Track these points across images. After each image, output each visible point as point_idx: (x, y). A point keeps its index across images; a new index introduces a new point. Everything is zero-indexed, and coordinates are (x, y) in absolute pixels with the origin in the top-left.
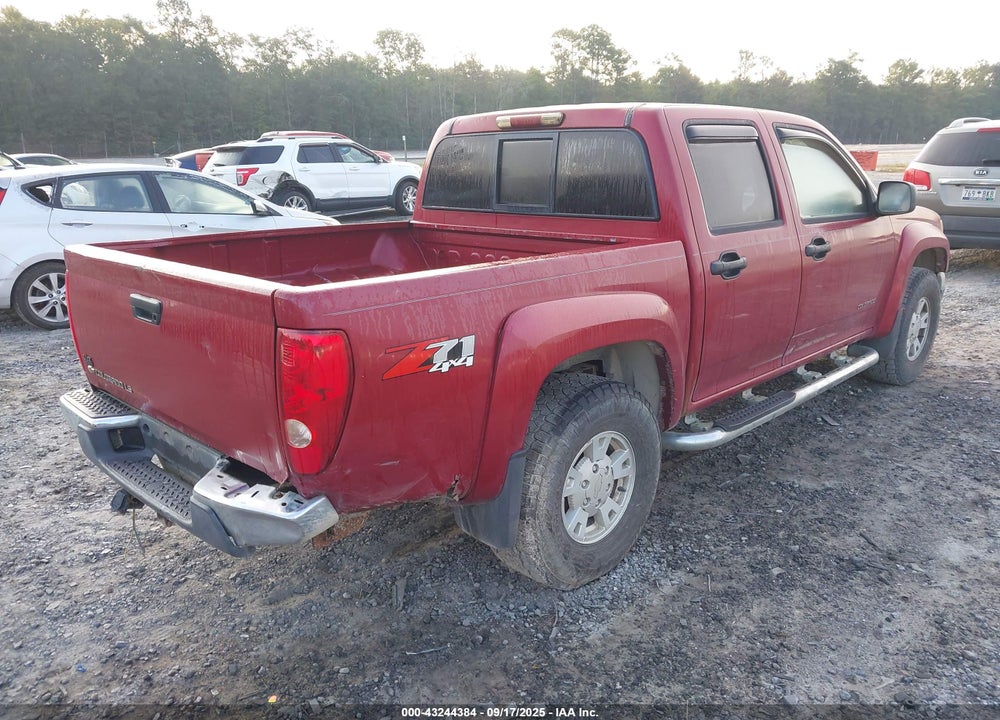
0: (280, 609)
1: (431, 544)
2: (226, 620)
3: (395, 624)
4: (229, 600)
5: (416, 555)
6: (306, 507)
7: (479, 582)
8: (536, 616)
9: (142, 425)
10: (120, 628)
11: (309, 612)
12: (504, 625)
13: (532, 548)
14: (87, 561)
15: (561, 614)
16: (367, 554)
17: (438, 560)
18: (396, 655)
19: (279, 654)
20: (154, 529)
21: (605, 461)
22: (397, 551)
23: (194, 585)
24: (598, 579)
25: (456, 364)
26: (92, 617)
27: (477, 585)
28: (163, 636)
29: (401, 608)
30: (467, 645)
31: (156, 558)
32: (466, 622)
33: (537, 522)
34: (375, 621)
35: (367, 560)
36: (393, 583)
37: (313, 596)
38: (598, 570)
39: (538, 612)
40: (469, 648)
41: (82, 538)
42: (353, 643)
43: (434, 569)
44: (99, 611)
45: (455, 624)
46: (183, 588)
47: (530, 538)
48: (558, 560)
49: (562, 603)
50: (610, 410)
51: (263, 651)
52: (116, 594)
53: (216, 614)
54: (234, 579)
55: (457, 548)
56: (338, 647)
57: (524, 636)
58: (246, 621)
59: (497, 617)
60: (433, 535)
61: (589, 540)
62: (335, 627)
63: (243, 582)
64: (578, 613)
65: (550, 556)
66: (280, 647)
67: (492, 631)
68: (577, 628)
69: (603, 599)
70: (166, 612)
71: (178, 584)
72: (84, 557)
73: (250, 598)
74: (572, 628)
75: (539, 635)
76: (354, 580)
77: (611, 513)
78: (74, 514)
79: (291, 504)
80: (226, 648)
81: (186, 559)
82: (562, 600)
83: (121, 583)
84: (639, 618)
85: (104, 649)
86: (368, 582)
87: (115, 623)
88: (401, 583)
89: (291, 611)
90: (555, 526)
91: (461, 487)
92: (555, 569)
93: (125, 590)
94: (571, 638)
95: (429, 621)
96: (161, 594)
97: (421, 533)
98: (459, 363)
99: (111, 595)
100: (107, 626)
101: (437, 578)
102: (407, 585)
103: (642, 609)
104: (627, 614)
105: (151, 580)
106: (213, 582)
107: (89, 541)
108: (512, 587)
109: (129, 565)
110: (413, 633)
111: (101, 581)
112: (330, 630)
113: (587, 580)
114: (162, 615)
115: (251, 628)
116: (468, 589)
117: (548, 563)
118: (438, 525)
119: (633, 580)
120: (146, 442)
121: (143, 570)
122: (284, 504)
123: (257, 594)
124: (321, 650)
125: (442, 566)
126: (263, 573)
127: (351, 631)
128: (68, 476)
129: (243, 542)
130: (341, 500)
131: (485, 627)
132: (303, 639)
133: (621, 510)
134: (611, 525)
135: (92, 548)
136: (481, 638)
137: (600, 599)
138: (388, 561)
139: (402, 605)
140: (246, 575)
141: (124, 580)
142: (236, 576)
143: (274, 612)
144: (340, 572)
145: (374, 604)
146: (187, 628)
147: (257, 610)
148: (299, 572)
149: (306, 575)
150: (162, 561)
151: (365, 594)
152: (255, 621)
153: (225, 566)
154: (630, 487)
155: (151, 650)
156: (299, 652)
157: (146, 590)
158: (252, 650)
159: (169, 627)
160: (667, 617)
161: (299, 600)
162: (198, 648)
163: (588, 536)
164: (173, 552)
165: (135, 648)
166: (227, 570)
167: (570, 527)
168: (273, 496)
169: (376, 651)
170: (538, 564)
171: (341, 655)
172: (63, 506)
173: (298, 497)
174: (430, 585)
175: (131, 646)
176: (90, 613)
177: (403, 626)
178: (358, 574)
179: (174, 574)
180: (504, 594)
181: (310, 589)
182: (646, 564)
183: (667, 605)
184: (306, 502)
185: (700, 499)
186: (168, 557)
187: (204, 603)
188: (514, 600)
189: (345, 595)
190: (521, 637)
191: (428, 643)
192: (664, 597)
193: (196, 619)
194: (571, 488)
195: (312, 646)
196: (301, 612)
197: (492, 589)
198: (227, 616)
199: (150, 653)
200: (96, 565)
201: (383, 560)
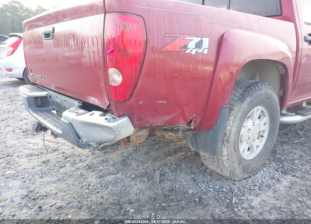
0: (103, 180)
1: (169, 158)
2: (80, 183)
3: (156, 190)
4: (82, 175)
5: (163, 162)
6: (118, 121)
7: (194, 175)
8: (223, 191)
9: (49, 96)
10: (33, 183)
11: (116, 182)
12: (209, 194)
13: (226, 158)
14: (27, 156)
15: (236, 191)
16: (142, 160)
17: (173, 164)
18: (157, 205)
19: (101, 200)
20: (56, 146)
21: (257, 121)
22: (155, 159)
23: (68, 168)
24: (250, 177)
25: (199, 51)
26: (23, 178)
27: (193, 176)
28: (51, 188)
29: (158, 183)
30: (192, 203)
31: (55, 157)
32: (190, 192)
33: (229, 145)
34: (146, 188)
35: (142, 162)
36: (154, 172)
37: (119, 175)
38: (252, 172)
39: (224, 189)
40: (193, 204)
41: (28, 148)
42: (136, 198)
43: (172, 168)
44: (26, 176)
45: (184, 193)
46: (63, 169)
47: (225, 153)
48: (236, 165)
49: (234, 186)
50: (264, 95)
51: (94, 199)
52: (36, 169)
53: (75, 181)
54: (85, 167)
55: (181, 160)
56: (129, 199)
57: (220, 200)
58: (88, 184)
59: (205, 190)
60: (170, 154)
61: (248, 158)
62: (128, 190)
63: (89, 168)
64: (244, 191)
65: (233, 162)
66: (102, 197)
67: (203, 197)
68: (246, 198)
69: (255, 186)
70: (55, 178)
71: (61, 167)
72: (26, 155)
73: (91, 175)
74: (242, 198)
75: (227, 200)
76: (137, 170)
77: (257, 146)
78: (27, 140)
79: (110, 119)
80: (77, 196)
81: (66, 158)
82: (235, 185)
83: (38, 165)
84: (276, 196)
85: (24, 192)
86: (143, 171)
87: (31, 181)
88: (158, 172)
89: (108, 181)
90: (236, 149)
91: (195, 122)
92: (234, 169)
93: (40, 168)
94: (243, 203)
95: (172, 190)
96: (54, 171)
97: (165, 153)
98: (200, 51)
99: (33, 170)
100: (28, 182)
101: (174, 171)
102: (161, 174)
103: (276, 191)
104: (269, 194)
105: (50, 165)
106: (76, 167)
107: (30, 149)
108: (210, 178)
109: (44, 159)
110: (165, 196)
111: (31, 164)
112: (125, 191)
113: (246, 176)
114: (52, 179)
115: (90, 188)
116: (188, 177)
117: (232, 166)
118: (172, 151)
119: (267, 178)
120: (50, 103)
121: (48, 161)
122: (106, 119)
123: (94, 173)
124: (121, 200)
125: (176, 167)
126: (98, 165)
127: (135, 192)
128: (29, 127)
129: (84, 140)
130: (136, 119)
131: (200, 195)
132: (113, 195)
133: (261, 145)
134: (257, 151)
135: (31, 152)
136: (198, 200)
137: (253, 185)
138: (151, 164)
139: (159, 182)
140: (90, 166)
141: (40, 164)
142: (86, 166)
143: (101, 181)
144: (131, 167)
145: (146, 181)
146: (62, 185)
147: (93, 180)
148: (113, 165)
149: (116, 167)
150: (57, 158)
151: (142, 176)
152: (92, 185)
153: (82, 161)
154: (266, 135)
155: (44, 194)
156: (111, 200)
157: (48, 169)
158: (89, 198)
159: (54, 185)
160: (290, 196)
161: (113, 177)
162: (65, 195)
163: (248, 156)
164: (62, 155)
165: (38, 193)
166: (82, 163)
167: (241, 150)
168: (101, 115)
169: (147, 202)
170: (227, 166)
171: (131, 203)
172: (24, 137)
173: (114, 116)
174: (171, 174)
175: (36, 192)
176: (23, 176)
177: (160, 192)
178: (139, 168)
179: (60, 163)
180: (206, 181)
181: (117, 173)
182: (271, 171)
183: (288, 191)
184: (118, 118)
185: (286, 147)
186: (59, 157)
187: (71, 176)
188: (211, 183)
189: (133, 176)
190: (218, 201)
191: (172, 200)
192: (286, 187)
193: (66, 182)
194: (243, 131)
195: (116, 198)
196: (114, 182)
197: (200, 178)
198: (80, 182)
199: (43, 195)
200: (31, 158)
201: (149, 163)
